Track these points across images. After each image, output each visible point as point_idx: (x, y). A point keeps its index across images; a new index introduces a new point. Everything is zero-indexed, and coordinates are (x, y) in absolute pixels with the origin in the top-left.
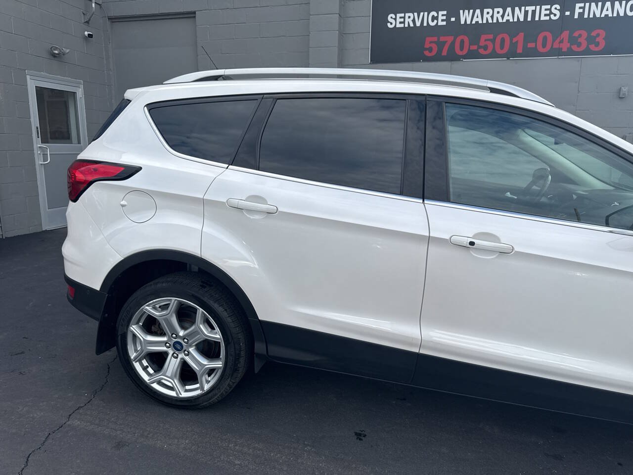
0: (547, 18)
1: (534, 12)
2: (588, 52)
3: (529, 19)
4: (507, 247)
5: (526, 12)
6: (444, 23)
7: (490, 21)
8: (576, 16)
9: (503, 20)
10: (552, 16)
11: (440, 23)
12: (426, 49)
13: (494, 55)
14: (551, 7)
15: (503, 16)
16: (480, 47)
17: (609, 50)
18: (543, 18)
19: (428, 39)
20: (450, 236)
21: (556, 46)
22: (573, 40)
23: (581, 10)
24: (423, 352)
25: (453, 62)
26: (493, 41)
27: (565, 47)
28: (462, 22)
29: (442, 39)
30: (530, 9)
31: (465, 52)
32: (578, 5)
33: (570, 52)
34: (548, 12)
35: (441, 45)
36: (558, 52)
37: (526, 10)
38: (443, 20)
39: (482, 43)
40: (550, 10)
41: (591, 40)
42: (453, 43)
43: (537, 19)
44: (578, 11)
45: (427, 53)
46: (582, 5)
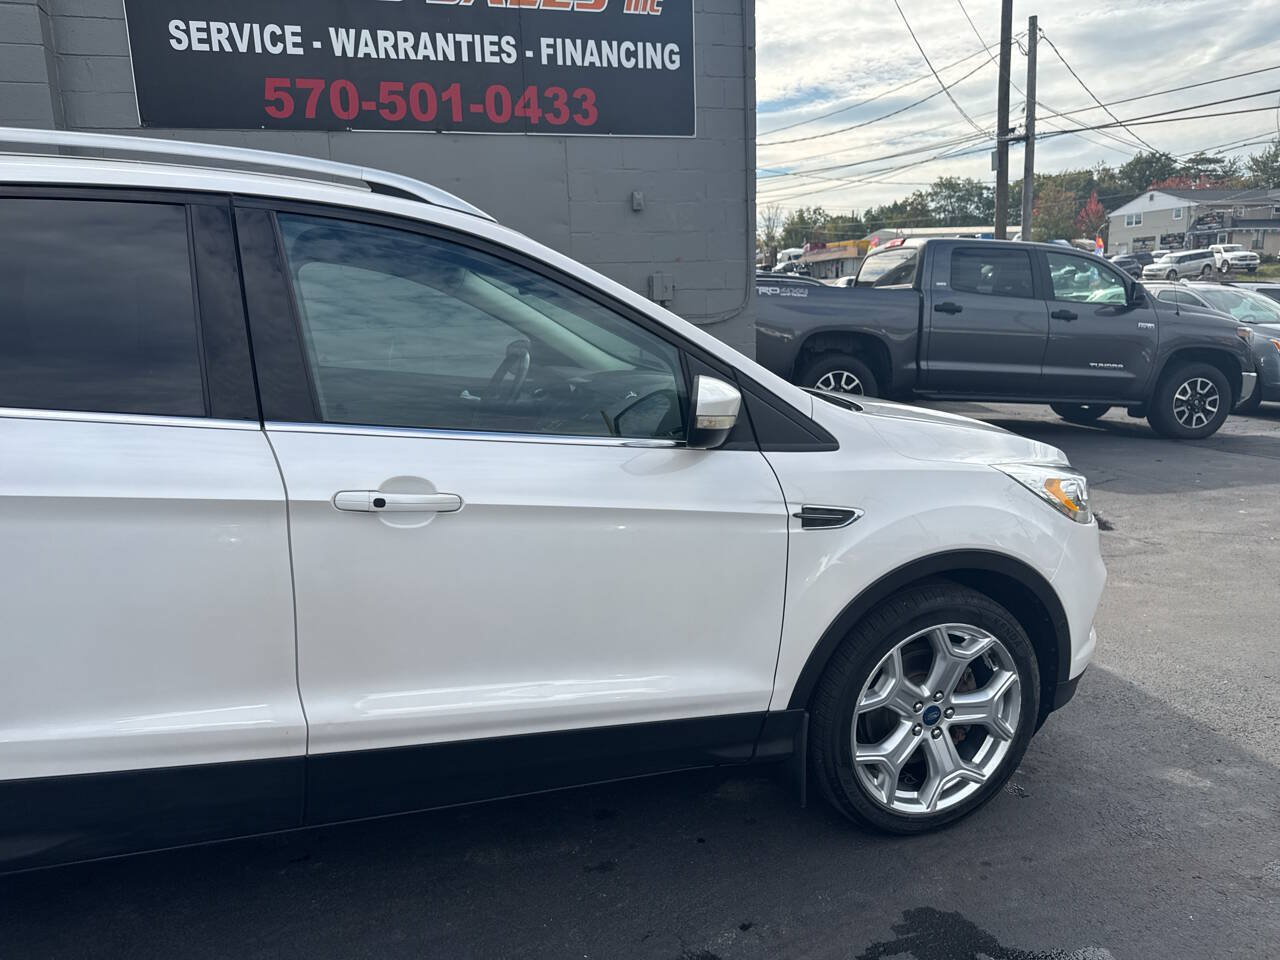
0: (496, 59)
1: (471, 46)
2: (571, 127)
3: (465, 58)
4: (447, 499)
5: (458, 45)
6: (300, 51)
7: (393, 55)
8: (544, 61)
9: (416, 54)
10: (504, 56)
11: (291, 50)
12: (270, 103)
13: (409, 123)
14: (500, 39)
15: (415, 48)
16: (380, 106)
17: (604, 126)
18: (489, 59)
19: (270, 83)
20: (333, 493)
21: (519, 112)
22: (546, 104)
23: (551, 51)
24: (314, 750)
25: (331, 134)
26: (405, 94)
27: (534, 114)
28: (338, 52)
29: (302, 84)
30: (464, 39)
31: (352, 114)
32: (545, 41)
33: (544, 126)
34: (495, 48)
35: (301, 97)
36: (523, 125)
37: (457, 39)
38: (295, 45)
39: (384, 98)
40: (498, 44)
41: (575, 106)
42: (325, 94)
43: (479, 59)
44: (545, 52)
45: (271, 111)
46: (551, 41)
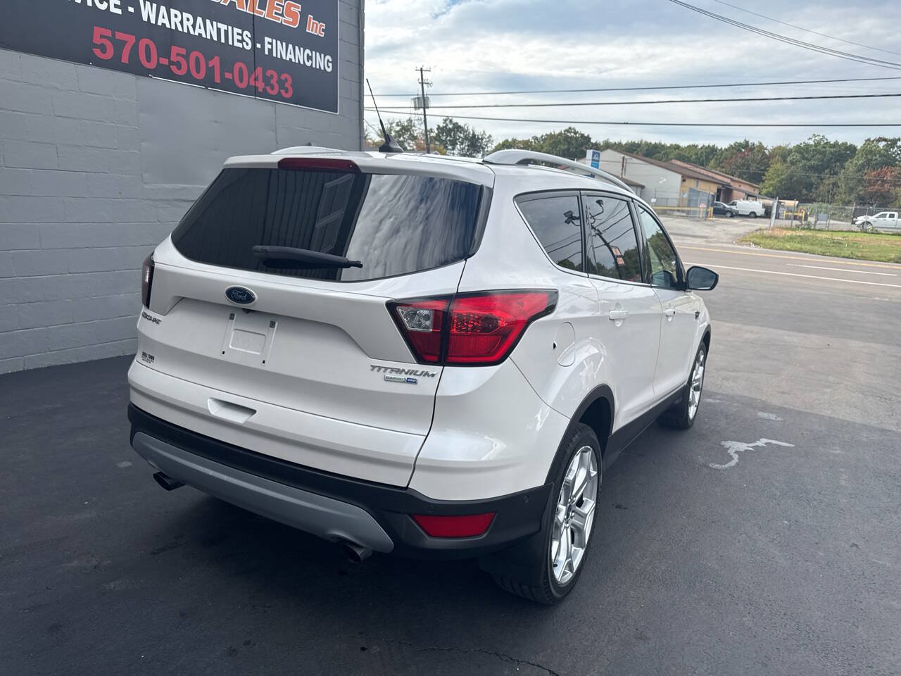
0: (240, 45)
1: (226, 32)
2: (279, 97)
3: (223, 41)
5: (219, 30)
6: (119, 11)
7: (180, 29)
8: (267, 53)
9: (194, 31)
10: (244, 43)
11: (113, 10)
12: (96, 46)
13: (188, 78)
14: (242, 32)
15: (194, 26)
16: (171, 63)
17: (297, 100)
18: (237, 44)
19: (98, 31)
21: (252, 83)
22: (267, 81)
23: (270, 47)
25: (139, 77)
26: (187, 57)
27: (261, 85)
28: (145, 19)
29: (120, 36)
30: (223, 27)
31: (152, 65)
32: (267, 40)
33: (265, 94)
34: (240, 38)
35: (119, 45)
36: (254, 92)
37: (219, 27)
38: (116, 6)
39: (174, 58)
40: (241, 35)
41: (282, 84)
42: (135, 48)
43: (230, 43)
44: (267, 46)
45: (97, 52)
46: (270, 40)
